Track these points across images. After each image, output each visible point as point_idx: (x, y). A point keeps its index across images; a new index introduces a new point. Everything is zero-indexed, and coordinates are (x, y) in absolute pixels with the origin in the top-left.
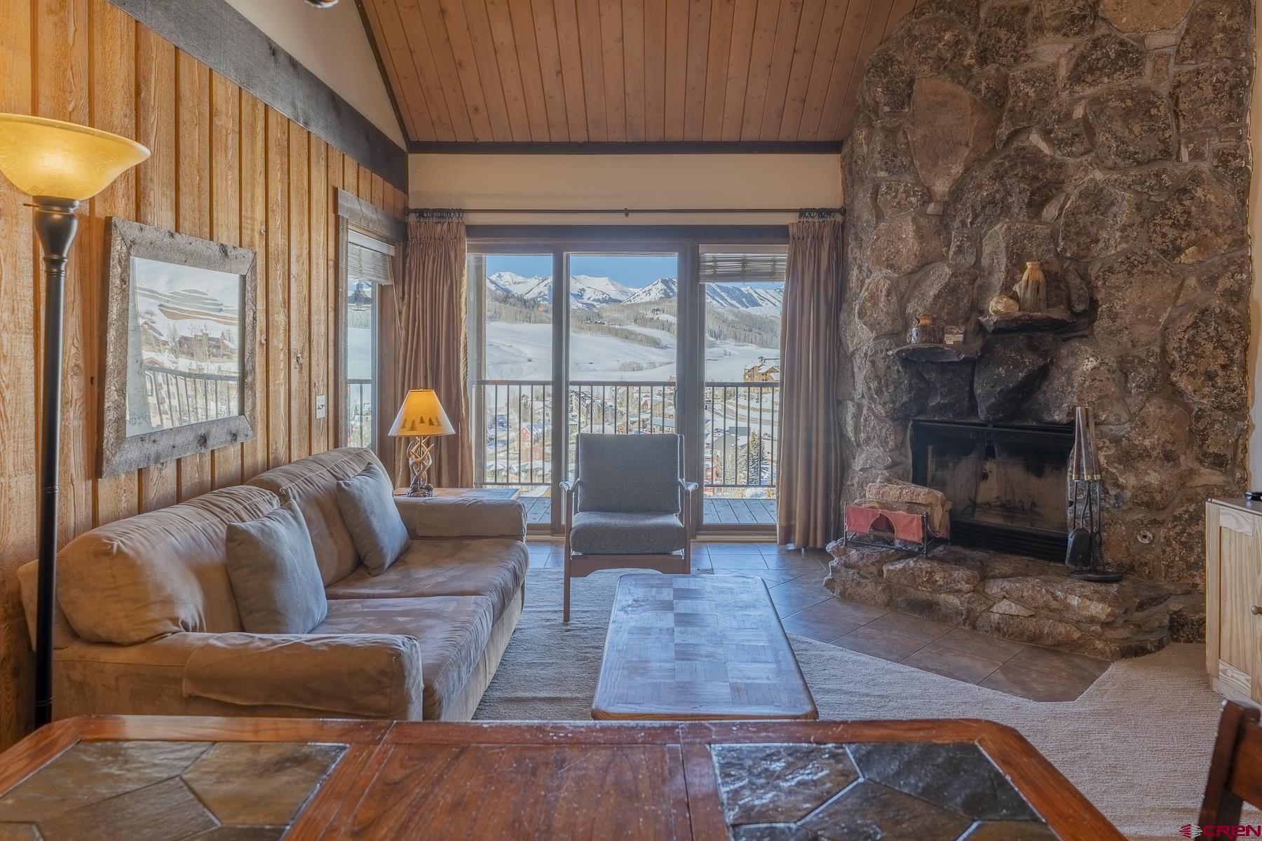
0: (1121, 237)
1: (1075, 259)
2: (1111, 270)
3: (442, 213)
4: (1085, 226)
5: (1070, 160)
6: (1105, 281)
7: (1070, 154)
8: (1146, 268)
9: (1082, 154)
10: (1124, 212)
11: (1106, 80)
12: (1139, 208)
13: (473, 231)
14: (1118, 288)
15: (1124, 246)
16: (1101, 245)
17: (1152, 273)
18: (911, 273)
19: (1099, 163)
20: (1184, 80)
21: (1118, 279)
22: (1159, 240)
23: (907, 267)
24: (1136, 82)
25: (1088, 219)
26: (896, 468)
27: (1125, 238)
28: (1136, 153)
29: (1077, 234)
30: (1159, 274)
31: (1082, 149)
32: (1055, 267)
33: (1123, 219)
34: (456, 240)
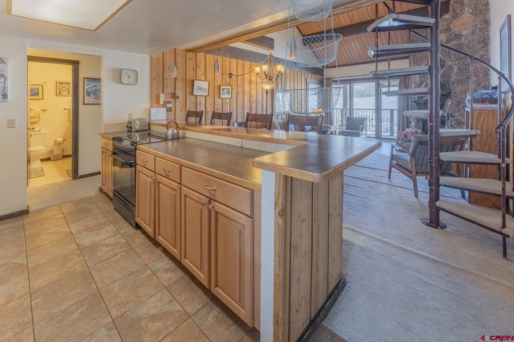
0: (455, 76)
1: (447, 81)
2: (453, 83)
4: (448, 74)
5: (447, 60)
6: (452, 85)
7: (446, 58)
8: (463, 82)
9: (448, 58)
10: (455, 70)
11: (452, 42)
12: (459, 69)
14: (456, 87)
15: (457, 78)
16: (452, 78)
17: (465, 83)
18: (419, 84)
19: (451, 60)
20: (471, 40)
21: (456, 85)
22: (465, 76)
23: (418, 83)
24: (459, 42)
25: (449, 72)
27: (456, 76)
28: (457, 58)
29: (447, 75)
30: (466, 83)
31: (448, 57)
32: (443, 83)
33: (455, 72)
34: (331, 83)
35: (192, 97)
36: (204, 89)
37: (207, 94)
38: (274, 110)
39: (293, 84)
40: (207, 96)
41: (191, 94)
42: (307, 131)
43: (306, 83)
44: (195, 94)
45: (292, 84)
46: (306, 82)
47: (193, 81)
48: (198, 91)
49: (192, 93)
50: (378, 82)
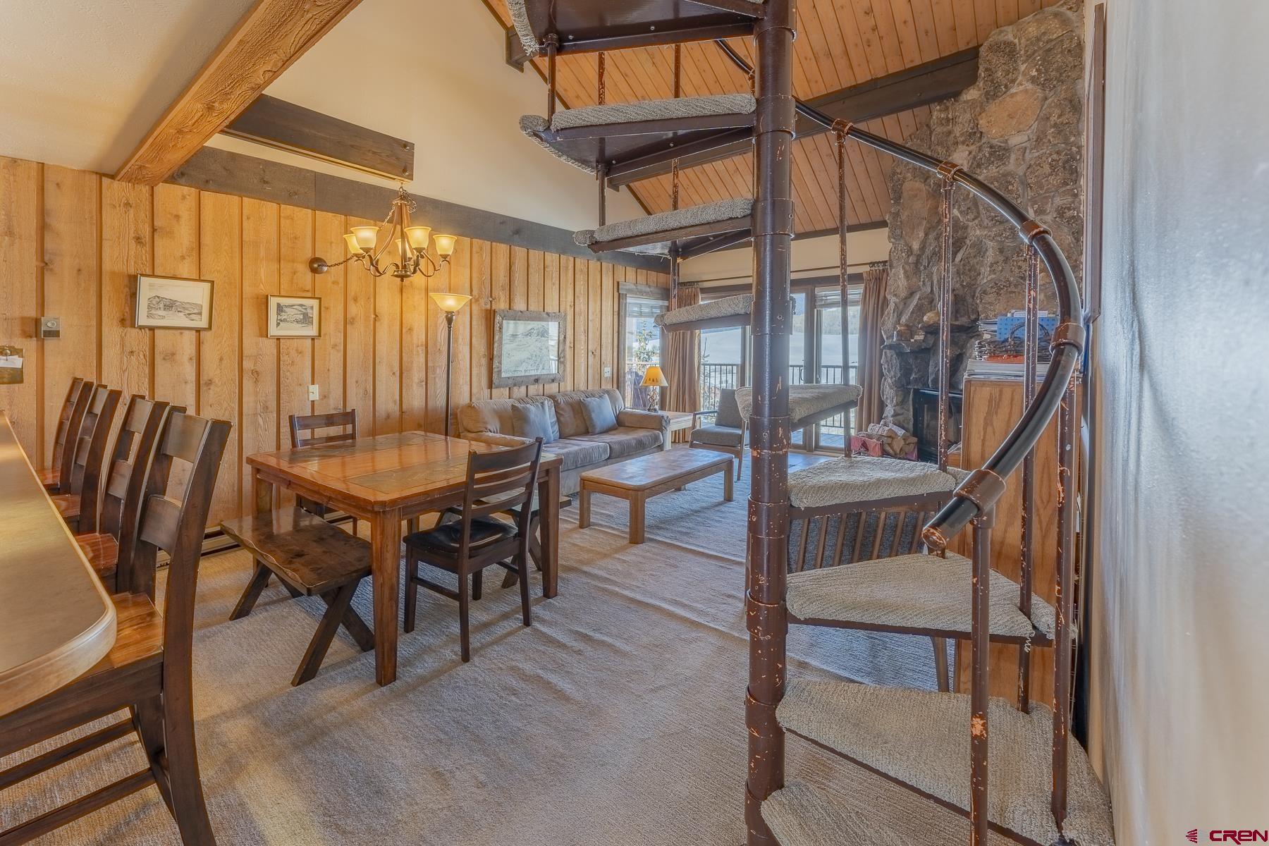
0: (990, 271)
1: (970, 286)
2: (985, 292)
3: (691, 283)
4: (973, 266)
5: (970, 224)
6: (981, 299)
7: (968, 220)
8: (1009, 290)
9: (973, 220)
10: (991, 255)
11: (985, 171)
12: (1001, 251)
13: (704, 290)
14: (991, 304)
15: (993, 276)
16: (981, 276)
17: (1015, 292)
18: (906, 298)
19: (981, 226)
20: (1032, 162)
21: (990, 298)
22: (1017, 270)
23: (903, 295)
24: (1003, 169)
25: (975, 261)
26: (898, 417)
27: (993, 271)
28: (996, 216)
29: (969, 270)
30: (1019, 293)
31: (973, 217)
32: (961, 292)
33: (990, 260)
34: (695, 296)
35: (134, 332)
36: (187, 306)
37: (203, 323)
38: (495, 370)
39: (570, 298)
40: (204, 329)
41: (128, 322)
42: (598, 430)
43: (616, 294)
44: (143, 320)
45: (566, 298)
46: (618, 291)
47: (133, 281)
48: (161, 313)
49: (128, 319)
50: (813, 291)
